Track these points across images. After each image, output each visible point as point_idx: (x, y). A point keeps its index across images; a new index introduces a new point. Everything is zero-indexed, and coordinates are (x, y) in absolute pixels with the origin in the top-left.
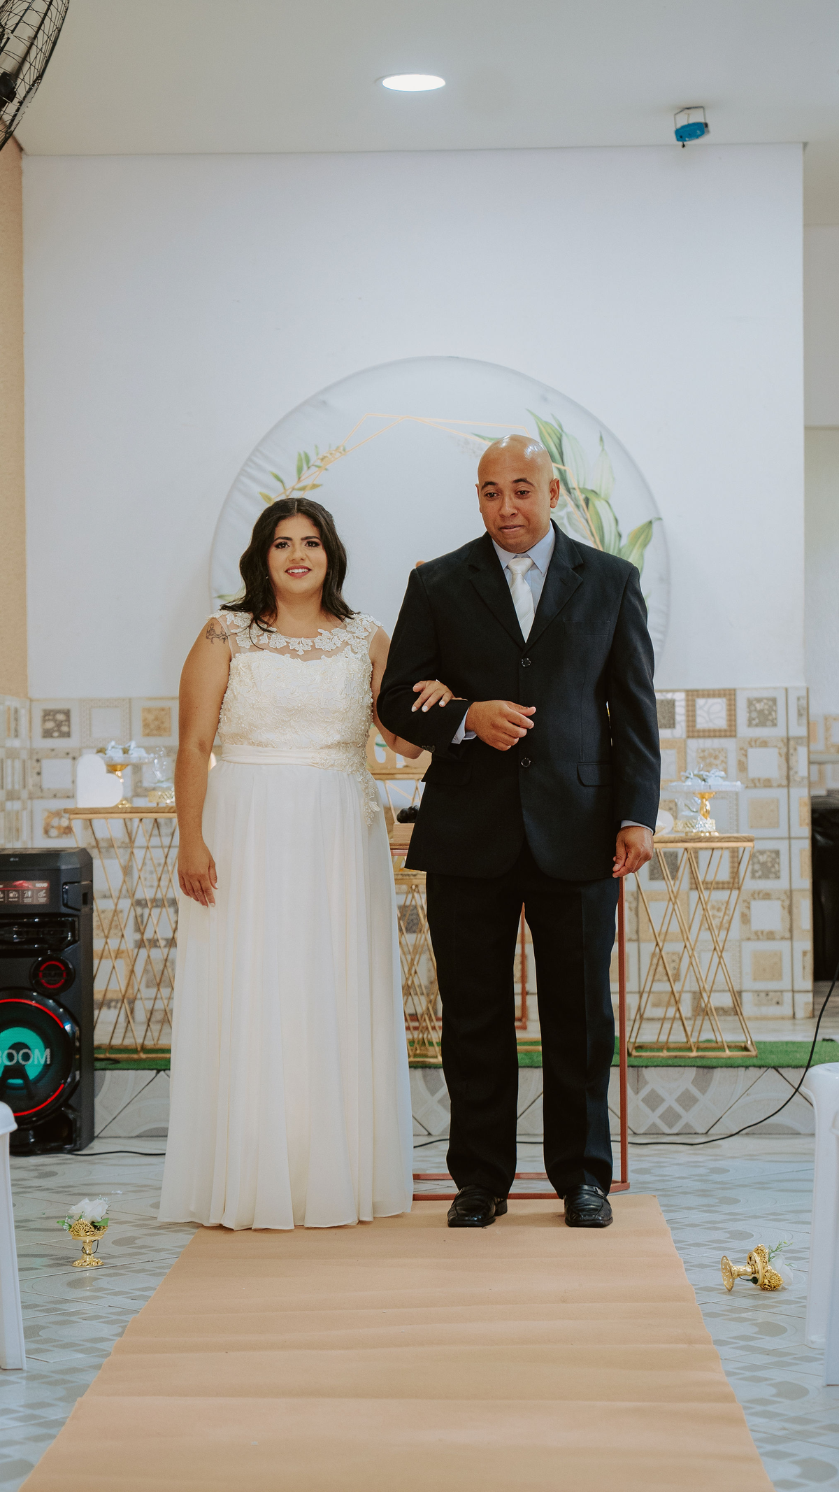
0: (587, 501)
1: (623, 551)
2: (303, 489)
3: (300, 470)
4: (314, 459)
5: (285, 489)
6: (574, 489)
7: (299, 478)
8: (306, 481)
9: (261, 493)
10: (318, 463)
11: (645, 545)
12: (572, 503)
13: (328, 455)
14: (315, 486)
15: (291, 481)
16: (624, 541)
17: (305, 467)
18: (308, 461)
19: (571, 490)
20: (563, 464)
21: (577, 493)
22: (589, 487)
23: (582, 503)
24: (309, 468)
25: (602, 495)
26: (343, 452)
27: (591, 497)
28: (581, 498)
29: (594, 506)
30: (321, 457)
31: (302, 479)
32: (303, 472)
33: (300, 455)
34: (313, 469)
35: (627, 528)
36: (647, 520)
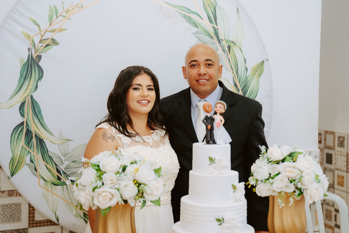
0: (229, 47)
1: (248, 78)
2: (53, 31)
3: (51, 18)
4: (60, 11)
5: (40, 30)
6: (222, 40)
7: (50, 24)
8: (56, 26)
9: (22, 32)
10: (64, 14)
11: (260, 75)
12: (221, 48)
13: (71, 9)
14: (61, 30)
15: (45, 25)
16: (249, 72)
17: (55, 17)
18: (57, 13)
19: (221, 41)
20: (217, 25)
21: (224, 43)
22: (231, 39)
23: (226, 49)
24: (57, 17)
25: (238, 45)
26: (81, 8)
27: (232, 45)
28: (226, 46)
29: (233, 50)
30: (65, 9)
31: (52, 25)
32: (54, 20)
33: (51, 7)
34: (60, 18)
35: (251, 64)
36: (262, 60)
